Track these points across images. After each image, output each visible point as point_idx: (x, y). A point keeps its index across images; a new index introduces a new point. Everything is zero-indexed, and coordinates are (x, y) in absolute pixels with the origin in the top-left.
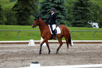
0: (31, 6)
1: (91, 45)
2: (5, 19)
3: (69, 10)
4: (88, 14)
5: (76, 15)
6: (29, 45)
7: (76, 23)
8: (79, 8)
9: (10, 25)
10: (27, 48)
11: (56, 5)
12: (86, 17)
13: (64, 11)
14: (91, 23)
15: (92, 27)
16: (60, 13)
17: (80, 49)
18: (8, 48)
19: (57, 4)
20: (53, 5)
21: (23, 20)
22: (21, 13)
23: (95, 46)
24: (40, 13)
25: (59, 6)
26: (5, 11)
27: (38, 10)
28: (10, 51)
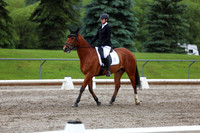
0: (67, 12)
1: (184, 87)
2: (17, 38)
3: (141, 20)
4: (178, 27)
5: (155, 30)
6: (63, 88)
7: (155, 45)
8: (160, 15)
9: (26, 48)
10: (59, 94)
11: (117, 11)
12: (174, 34)
13: (132, 21)
14: (184, 46)
15: (185, 53)
16: (123, 26)
17: (163, 95)
18: (22, 94)
19: (118, 8)
20: (110, 9)
21: (51, 38)
22: (47, 26)
23: (191, 90)
24: (83, 25)
25: (122, 11)
26: (17, 22)
27: (81, 19)
28: (26, 99)
